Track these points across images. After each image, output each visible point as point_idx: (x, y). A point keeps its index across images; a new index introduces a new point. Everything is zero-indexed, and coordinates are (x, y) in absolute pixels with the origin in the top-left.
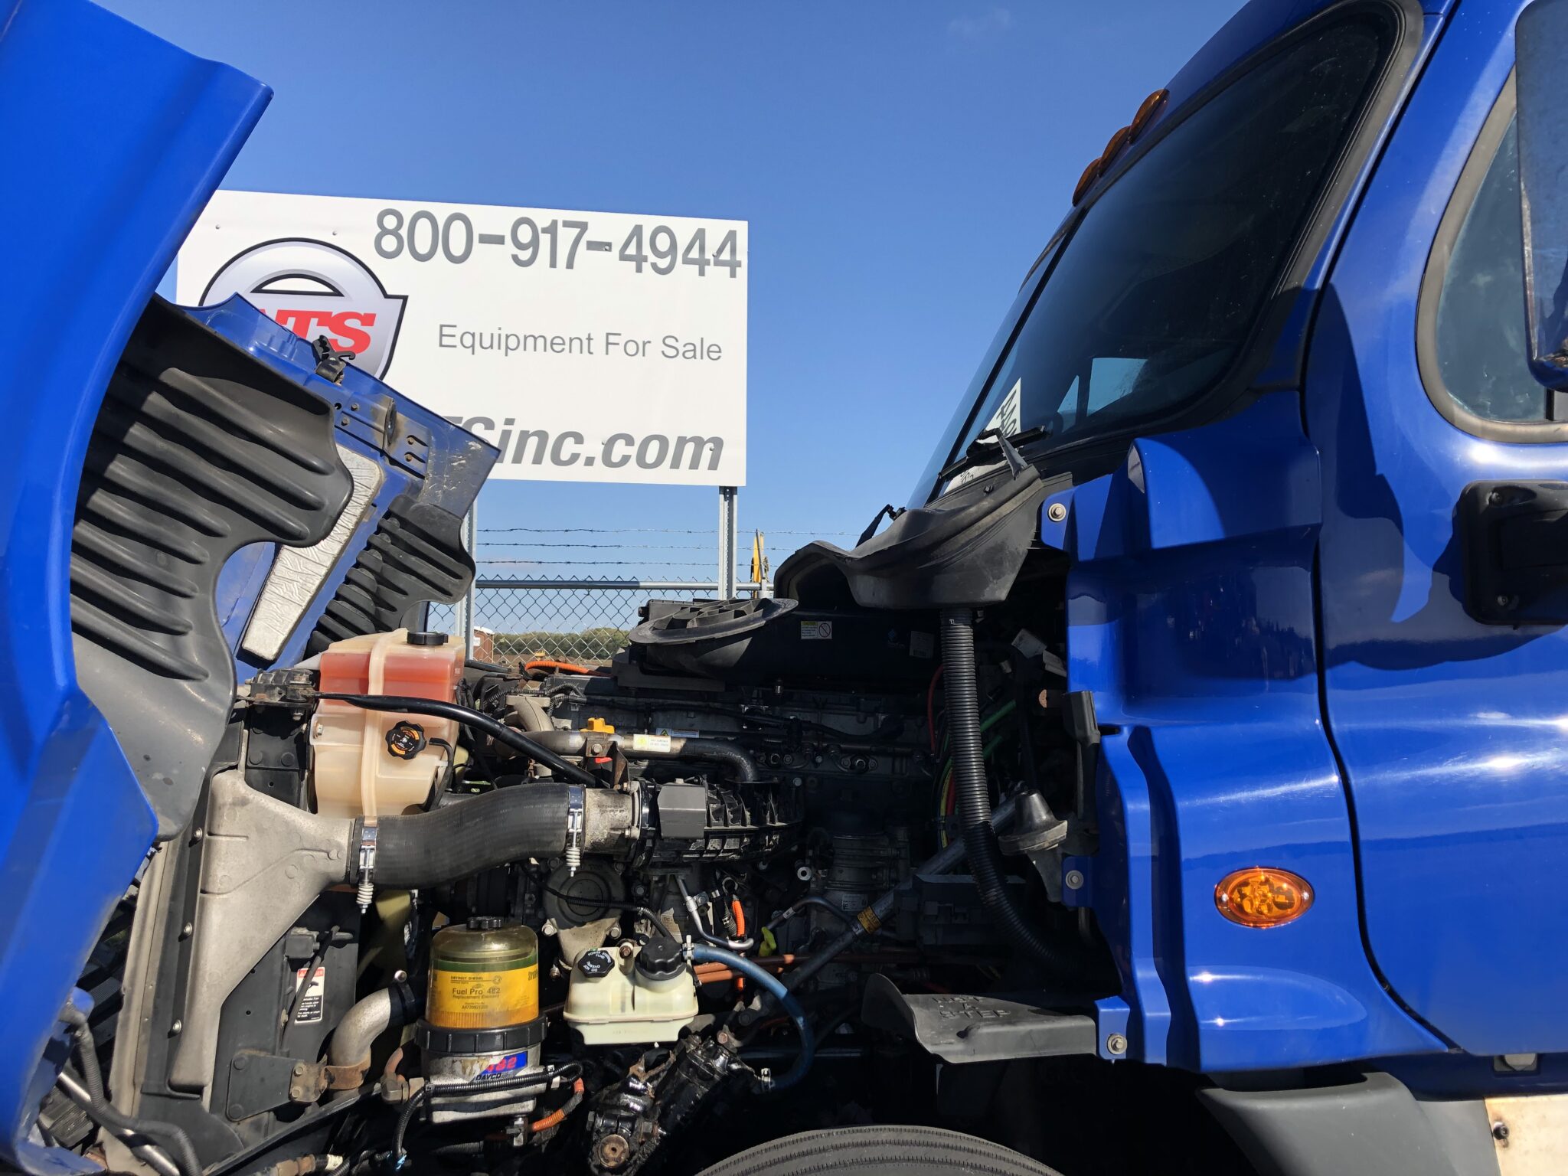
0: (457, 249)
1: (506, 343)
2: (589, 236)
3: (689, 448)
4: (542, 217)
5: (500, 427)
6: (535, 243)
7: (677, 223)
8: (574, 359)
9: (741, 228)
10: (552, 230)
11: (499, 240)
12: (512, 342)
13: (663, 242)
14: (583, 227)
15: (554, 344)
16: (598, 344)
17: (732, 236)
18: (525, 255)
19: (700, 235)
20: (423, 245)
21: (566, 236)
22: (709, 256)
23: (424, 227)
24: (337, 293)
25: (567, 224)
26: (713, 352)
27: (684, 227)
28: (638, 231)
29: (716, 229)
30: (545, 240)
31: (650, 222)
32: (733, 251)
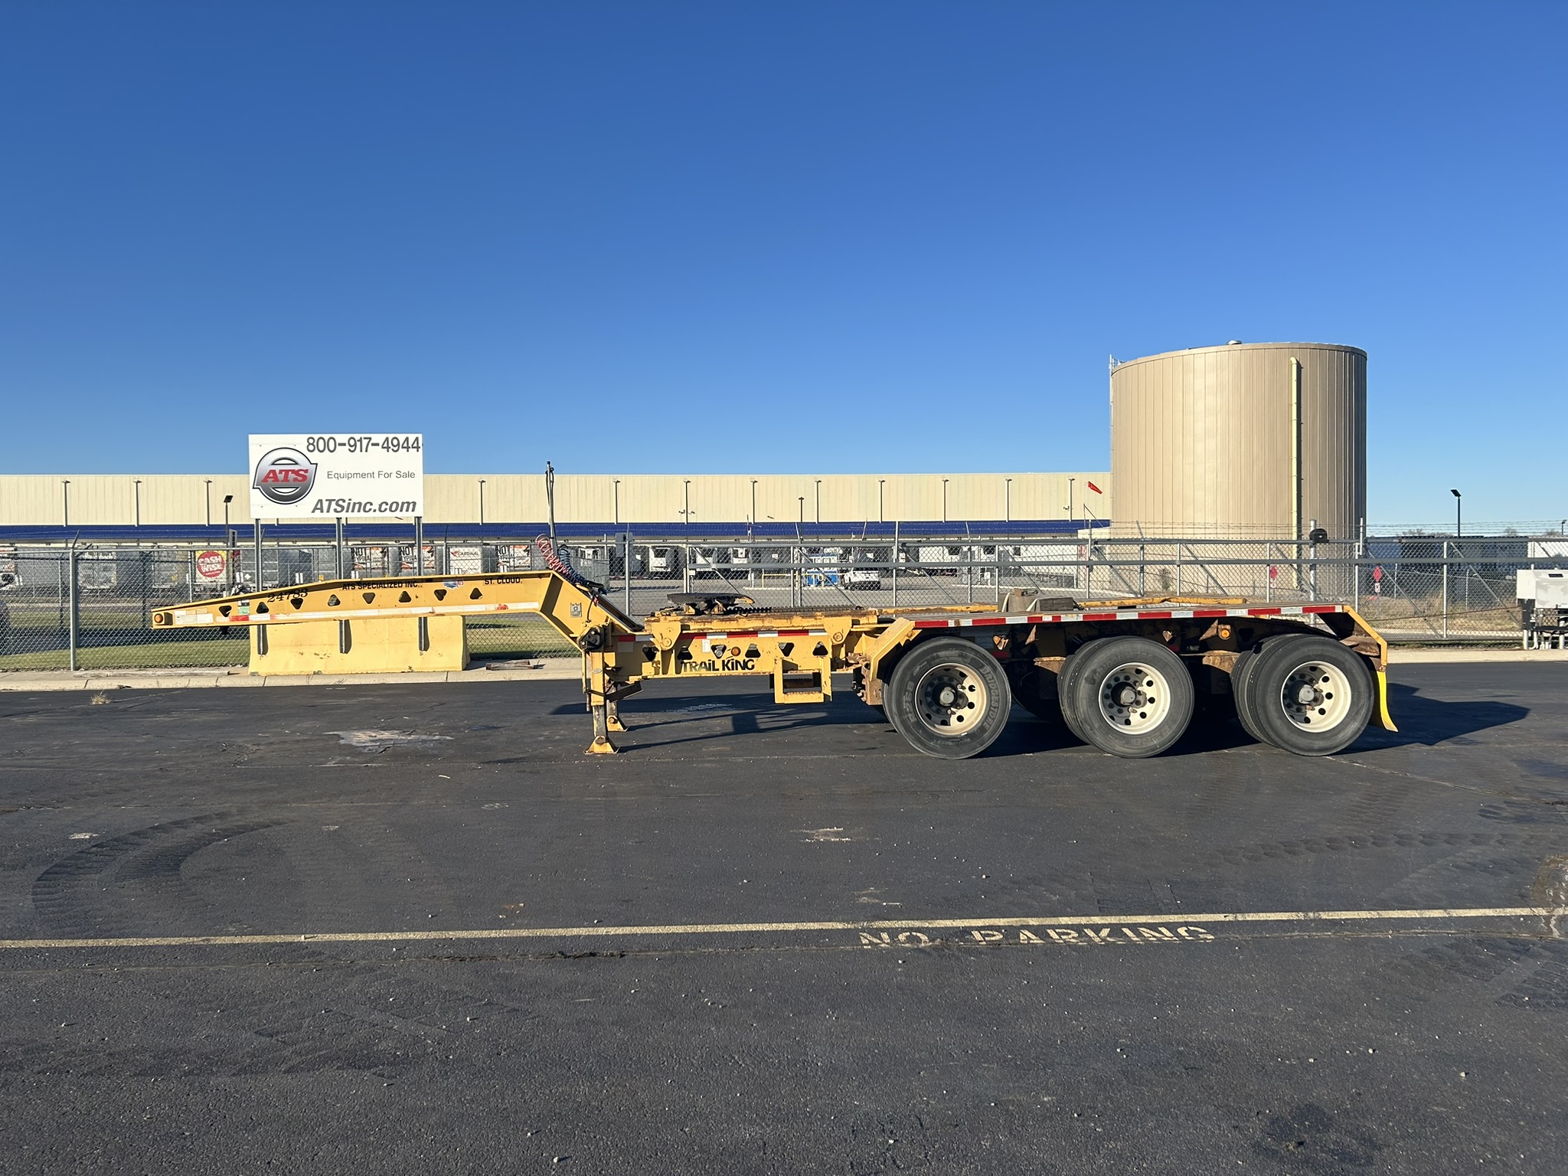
0: (332, 448)
1: (348, 476)
2: (372, 442)
3: (406, 505)
4: (357, 437)
5: (347, 501)
6: (355, 445)
7: (399, 436)
8: (369, 480)
9: (420, 436)
10: (360, 440)
11: (344, 445)
12: (350, 476)
13: (395, 442)
14: (370, 439)
15: (363, 476)
16: (376, 475)
17: (417, 439)
18: (352, 449)
19: (407, 439)
20: (321, 448)
21: (365, 442)
22: (410, 445)
23: (321, 441)
24: (296, 464)
25: (365, 438)
26: (411, 475)
27: (402, 437)
28: (387, 439)
29: (412, 437)
30: (358, 444)
31: (391, 436)
32: (418, 443)
